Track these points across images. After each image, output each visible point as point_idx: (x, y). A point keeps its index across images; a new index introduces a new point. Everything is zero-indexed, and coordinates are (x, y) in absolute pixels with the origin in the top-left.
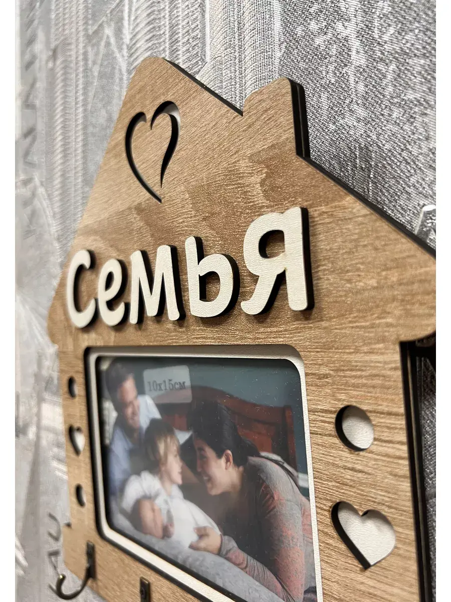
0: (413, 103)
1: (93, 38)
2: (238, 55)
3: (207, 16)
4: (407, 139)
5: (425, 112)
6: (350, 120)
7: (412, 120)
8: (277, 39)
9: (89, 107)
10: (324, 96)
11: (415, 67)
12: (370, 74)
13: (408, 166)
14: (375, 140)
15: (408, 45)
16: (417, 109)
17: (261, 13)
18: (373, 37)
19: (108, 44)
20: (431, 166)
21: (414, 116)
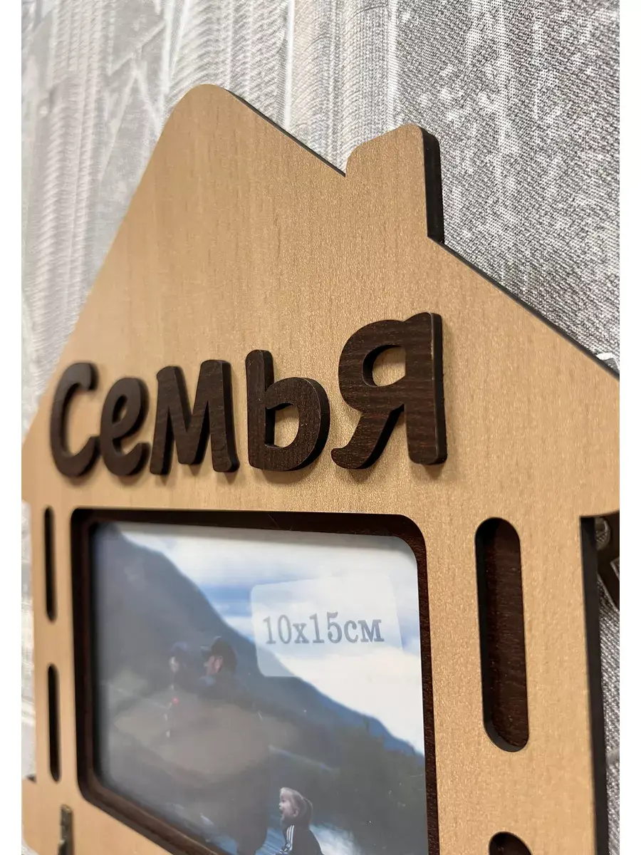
1: (113, 81)
2: (331, 125)
3: (289, 67)
4: (575, 260)
5: (603, 225)
8: (391, 107)
9: (100, 177)
13: (574, 296)
14: (529, 256)
15: (581, 133)
16: (589, 220)
17: (369, 70)
19: (135, 90)
20: (608, 298)
21: (586, 229)
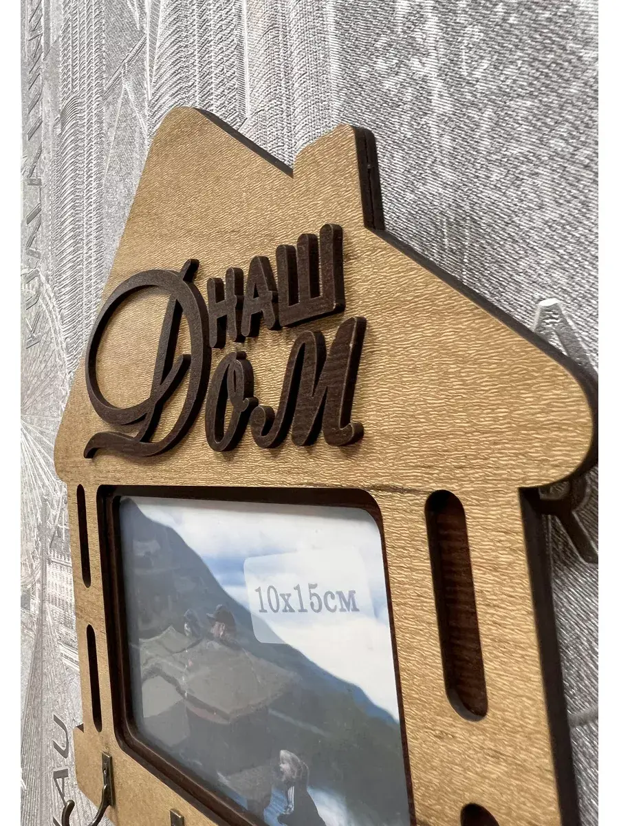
0: (518, 159)
6: (434, 187)
7: (518, 182)
10: (398, 155)
11: (519, 111)
12: (456, 123)
18: (461, 75)
